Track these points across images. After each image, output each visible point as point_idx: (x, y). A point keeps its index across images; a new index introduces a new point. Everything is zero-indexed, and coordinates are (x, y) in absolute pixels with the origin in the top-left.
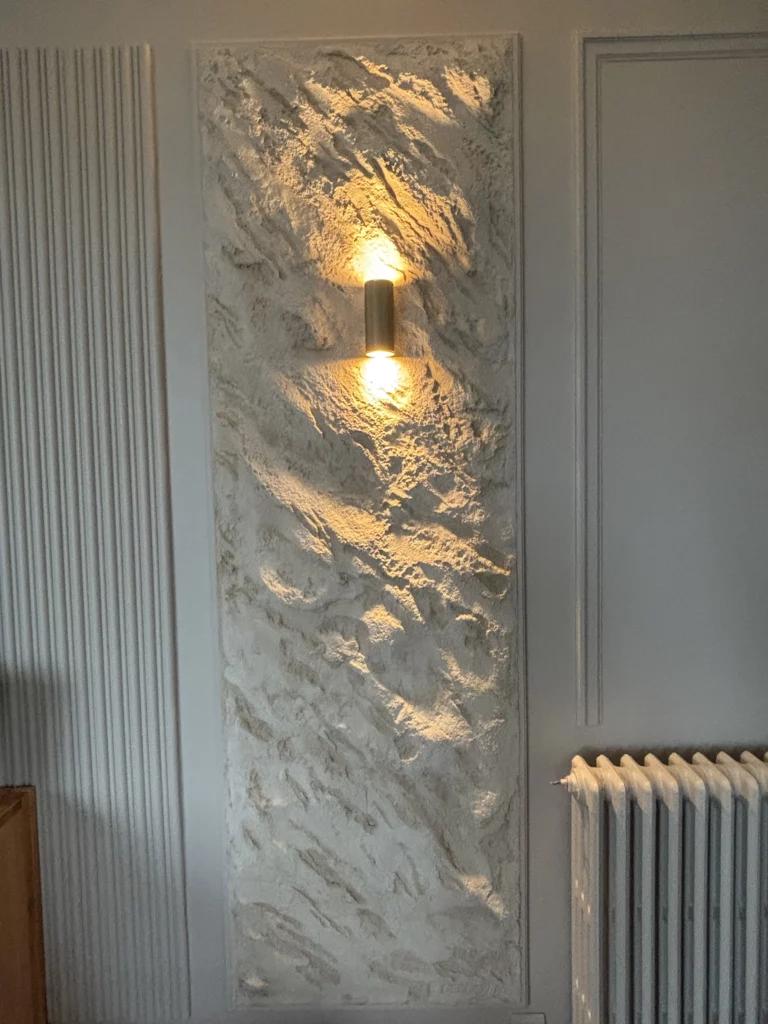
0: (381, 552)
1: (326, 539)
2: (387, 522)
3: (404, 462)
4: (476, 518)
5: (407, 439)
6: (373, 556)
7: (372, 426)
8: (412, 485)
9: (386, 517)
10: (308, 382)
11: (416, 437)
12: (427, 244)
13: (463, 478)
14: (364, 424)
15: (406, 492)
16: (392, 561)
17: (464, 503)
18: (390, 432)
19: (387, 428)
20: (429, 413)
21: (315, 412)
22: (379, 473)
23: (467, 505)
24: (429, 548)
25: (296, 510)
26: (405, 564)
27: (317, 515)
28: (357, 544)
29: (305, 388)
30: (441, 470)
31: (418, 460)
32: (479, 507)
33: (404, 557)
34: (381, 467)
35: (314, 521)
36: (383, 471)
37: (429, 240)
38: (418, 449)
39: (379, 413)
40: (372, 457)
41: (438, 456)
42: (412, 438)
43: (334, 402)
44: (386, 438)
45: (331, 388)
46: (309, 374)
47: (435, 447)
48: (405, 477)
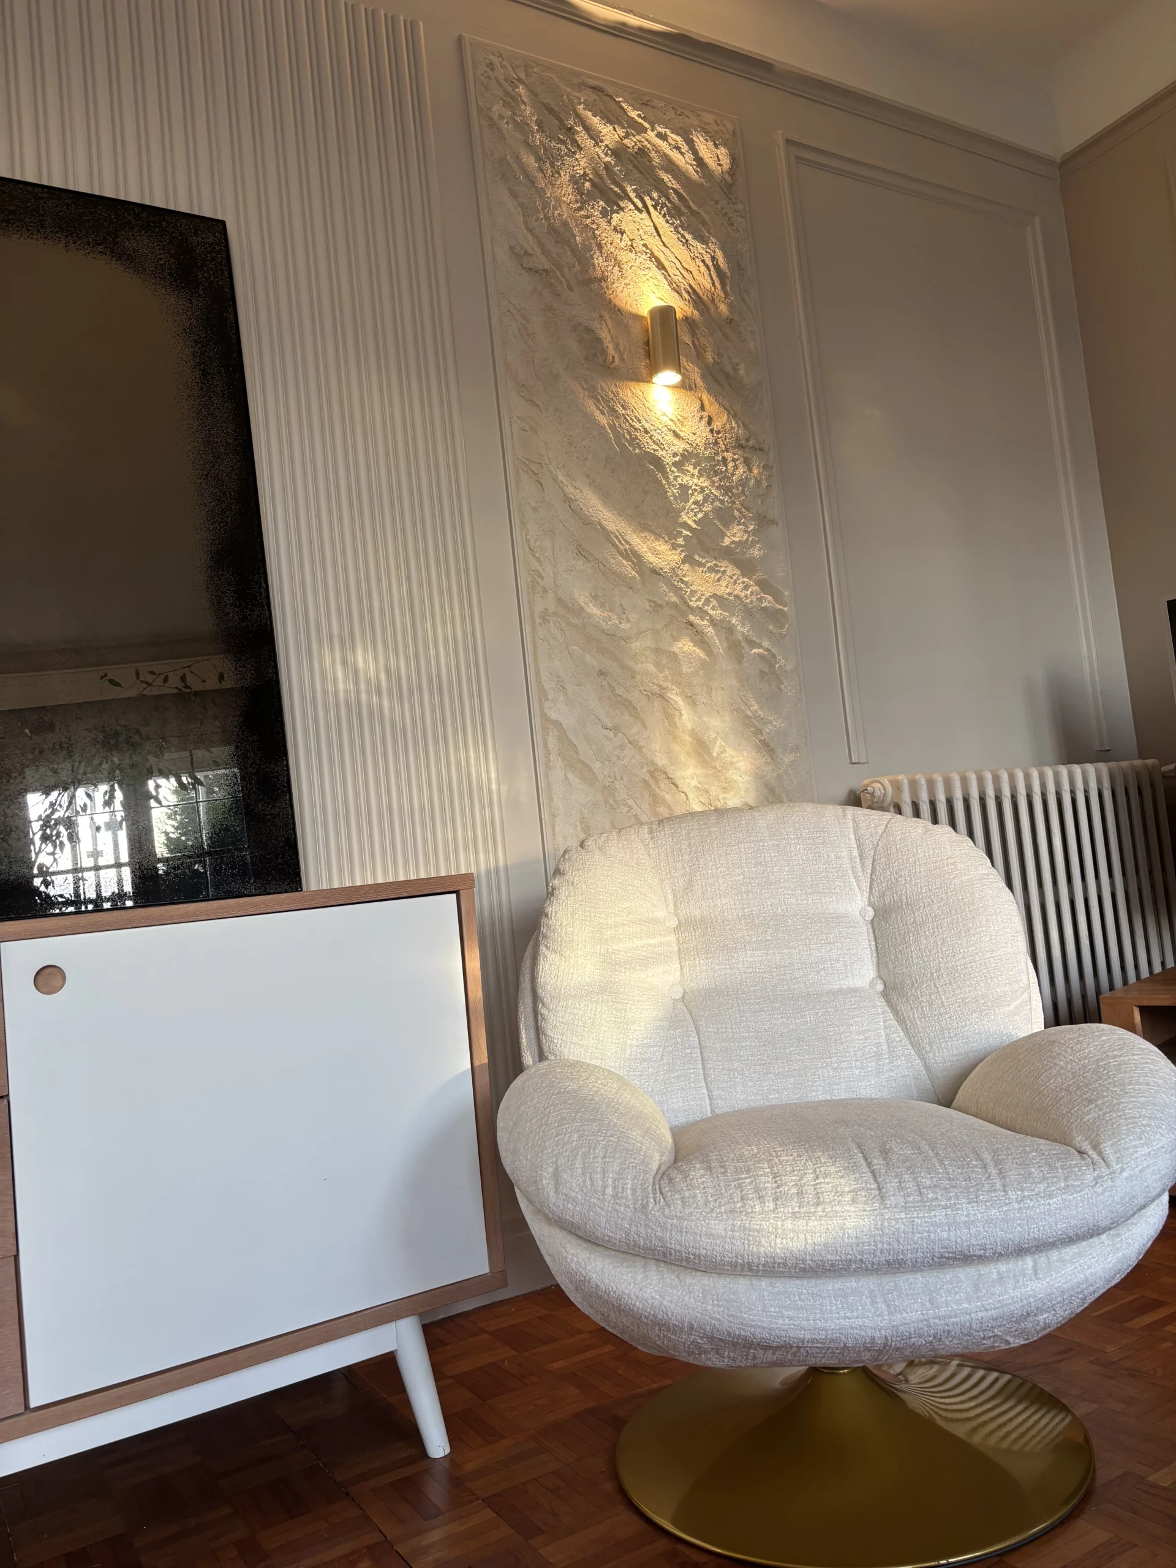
0: (682, 581)
1: (632, 561)
2: (682, 551)
3: (690, 492)
4: (756, 553)
5: (690, 468)
6: (676, 583)
7: (662, 449)
8: (700, 516)
9: (681, 546)
10: (602, 397)
11: (698, 468)
12: (690, 286)
13: (741, 513)
14: (656, 447)
15: (695, 521)
16: (691, 591)
17: (745, 537)
18: (677, 459)
19: (675, 455)
20: (709, 444)
21: (613, 427)
22: (672, 498)
23: (747, 540)
24: (719, 580)
25: (603, 528)
26: (703, 595)
27: (621, 535)
28: (661, 569)
29: (599, 401)
30: (722, 502)
31: (702, 490)
32: (757, 542)
33: (700, 588)
34: (673, 493)
35: (620, 542)
36: (676, 498)
37: (692, 283)
38: (702, 479)
39: (666, 437)
40: (664, 482)
41: (717, 488)
42: (695, 468)
43: (628, 421)
44: (675, 464)
45: (622, 406)
46: (603, 390)
47: (716, 479)
48: (693, 507)
